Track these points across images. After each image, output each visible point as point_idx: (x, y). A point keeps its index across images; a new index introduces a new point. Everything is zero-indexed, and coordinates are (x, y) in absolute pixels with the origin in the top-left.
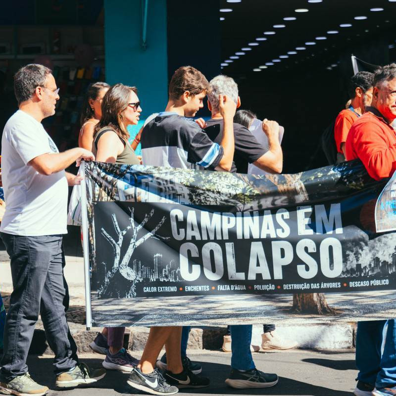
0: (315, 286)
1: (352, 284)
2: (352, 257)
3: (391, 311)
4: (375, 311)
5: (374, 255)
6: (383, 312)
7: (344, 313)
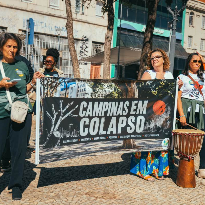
0: (132, 136)
1: (146, 136)
2: (147, 124)
3: (159, 148)
4: (152, 147)
5: (155, 124)
6: (156, 148)
7: (141, 148)
